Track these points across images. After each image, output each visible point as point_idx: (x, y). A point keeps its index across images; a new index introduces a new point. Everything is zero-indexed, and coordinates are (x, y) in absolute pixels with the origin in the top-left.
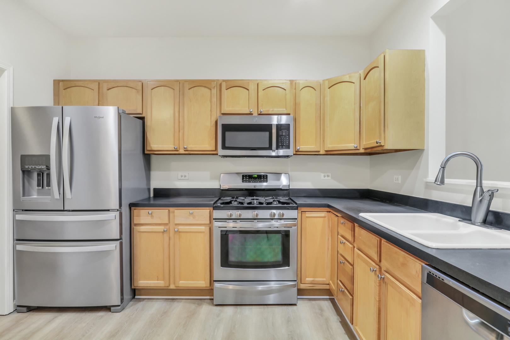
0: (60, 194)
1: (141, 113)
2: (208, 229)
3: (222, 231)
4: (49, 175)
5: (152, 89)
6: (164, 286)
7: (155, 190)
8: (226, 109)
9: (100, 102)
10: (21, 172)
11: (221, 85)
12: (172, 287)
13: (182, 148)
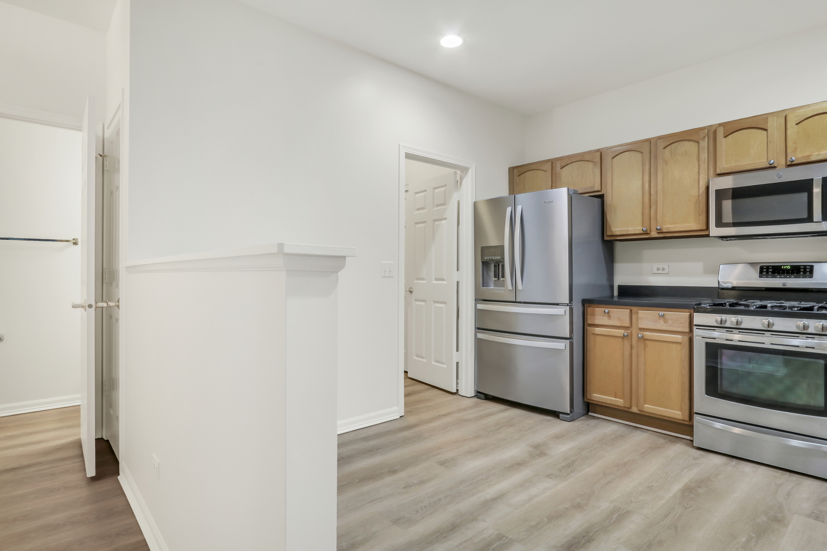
0: (512, 285)
1: (600, 190)
2: (686, 339)
3: (707, 344)
4: (503, 266)
5: (613, 158)
6: (623, 405)
7: (620, 287)
8: (723, 166)
9: (553, 184)
10: (481, 263)
11: (715, 132)
12: (634, 409)
13: (653, 228)
